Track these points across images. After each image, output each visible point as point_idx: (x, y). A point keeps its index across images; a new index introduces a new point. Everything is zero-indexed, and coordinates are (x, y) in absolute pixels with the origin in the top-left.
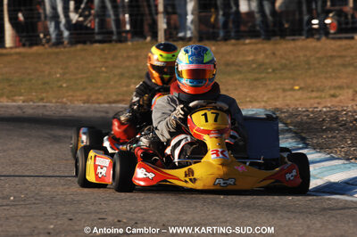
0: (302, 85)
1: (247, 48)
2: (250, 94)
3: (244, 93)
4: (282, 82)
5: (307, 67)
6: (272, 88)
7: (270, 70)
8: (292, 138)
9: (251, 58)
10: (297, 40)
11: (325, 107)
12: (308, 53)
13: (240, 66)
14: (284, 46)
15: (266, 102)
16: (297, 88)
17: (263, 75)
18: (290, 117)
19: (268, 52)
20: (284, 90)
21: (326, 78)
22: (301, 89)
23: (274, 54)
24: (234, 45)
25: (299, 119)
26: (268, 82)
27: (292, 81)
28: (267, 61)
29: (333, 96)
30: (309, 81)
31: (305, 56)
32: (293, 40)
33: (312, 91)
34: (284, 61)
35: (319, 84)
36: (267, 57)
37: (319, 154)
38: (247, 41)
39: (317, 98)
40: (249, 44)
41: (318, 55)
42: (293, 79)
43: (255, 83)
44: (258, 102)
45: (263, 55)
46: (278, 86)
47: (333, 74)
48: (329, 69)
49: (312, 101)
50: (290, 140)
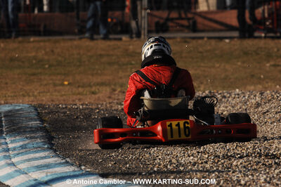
0: (71, 81)
1: (31, 45)
2: (25, 88)
3: (20, 87)
4: (54, 78)
5: (78, 64)
6: (45, 82)
7: (47, 66)
8: (41, 137)
9: (33, 54)
10: (75, 40)
11: (82, 105)
12: (82, 52)
13: (23, 62)
14: (62, 44)
15: (35, 97)
16: (66, 83)
17: (40, 71)
18: (49, 113)
19: (48, 50)
20: (55, 85)
21: (92, 75)
22: (69, 84)
23: (52, 51)
24: (20, 42)
25: (56, 116)
26: (43, 77)
27: (63, 77)
28: (46, 57)
29: (94, 93)
30: (78, 78)
31: (79, 54)
32: (71, 40)
33: (79, 86)
34: (60, 58)
35: (85, 80)
36: (46, 53)
37: (56, 159)
38: (32, 39)
39: (79, 94)
40: (33, 42)
41: (89, 54)
42: (65, 74)
43: (32, 77)
44: (29, 96)
45: (43, 52)
46: (51, 82)
47: (99, 72)
48: (97, 67)
49: (75, 97)
50: (39, 140)
